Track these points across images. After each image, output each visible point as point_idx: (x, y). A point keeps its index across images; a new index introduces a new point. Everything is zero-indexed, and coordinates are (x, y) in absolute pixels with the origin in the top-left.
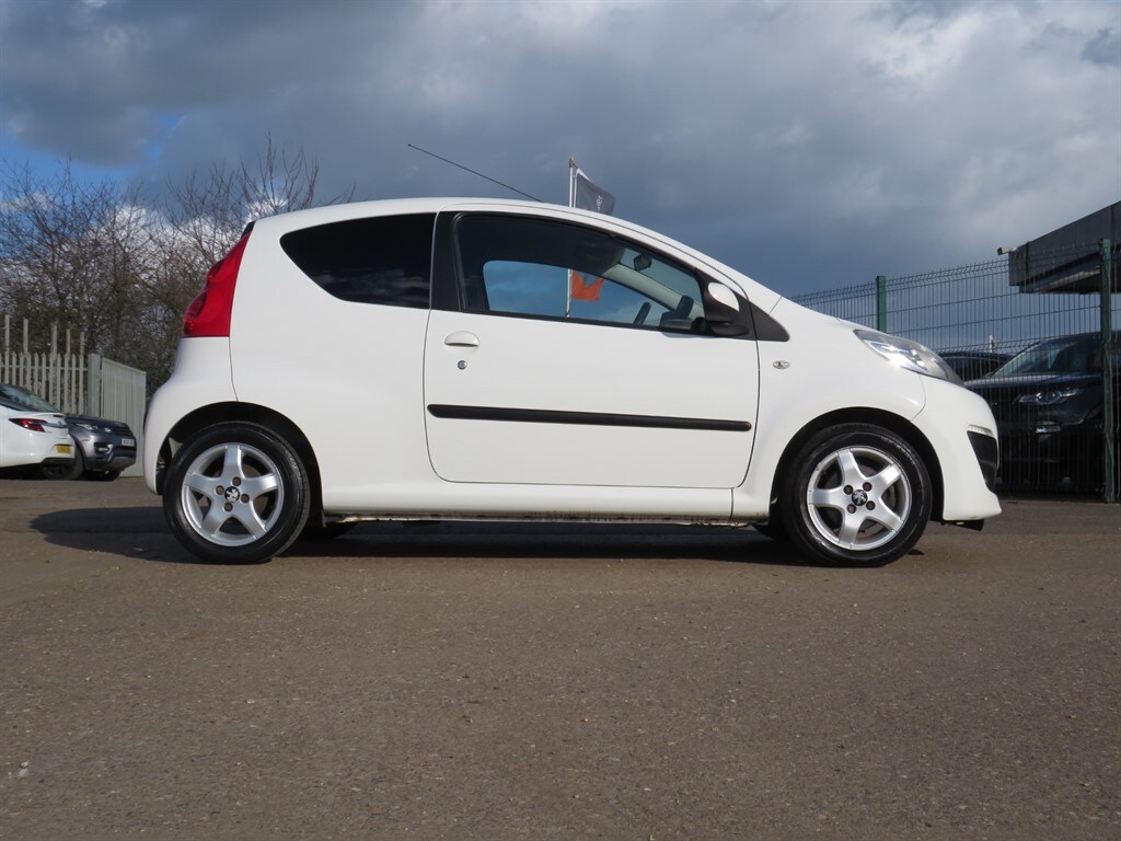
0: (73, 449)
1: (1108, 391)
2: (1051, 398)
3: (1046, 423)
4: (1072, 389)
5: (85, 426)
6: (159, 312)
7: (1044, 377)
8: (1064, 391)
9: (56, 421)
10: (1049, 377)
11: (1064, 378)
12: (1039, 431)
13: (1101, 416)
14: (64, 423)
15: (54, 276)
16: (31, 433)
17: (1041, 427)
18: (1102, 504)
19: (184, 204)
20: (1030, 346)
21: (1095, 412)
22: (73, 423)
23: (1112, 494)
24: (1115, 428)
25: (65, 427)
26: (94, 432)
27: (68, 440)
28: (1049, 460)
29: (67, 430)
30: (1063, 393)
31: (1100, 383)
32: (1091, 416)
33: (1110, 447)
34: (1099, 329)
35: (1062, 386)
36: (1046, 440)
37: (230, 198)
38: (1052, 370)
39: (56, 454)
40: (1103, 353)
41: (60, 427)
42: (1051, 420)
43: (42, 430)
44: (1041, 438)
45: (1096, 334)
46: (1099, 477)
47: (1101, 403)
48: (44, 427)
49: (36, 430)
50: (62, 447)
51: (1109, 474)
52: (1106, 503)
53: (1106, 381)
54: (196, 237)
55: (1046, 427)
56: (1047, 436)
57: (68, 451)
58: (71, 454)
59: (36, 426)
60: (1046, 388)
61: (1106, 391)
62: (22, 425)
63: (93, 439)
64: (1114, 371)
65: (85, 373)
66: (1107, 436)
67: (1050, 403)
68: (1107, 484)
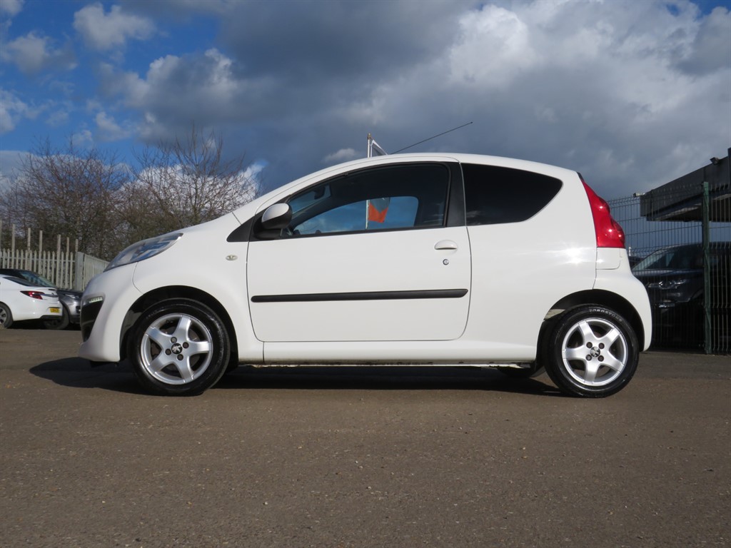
0: (61, 310)
1: (707, 281)
2: (669, 285)
3: (666, 301)
4: (682, 279)
5: (71, 296)
6: (126, 227)
7: (665, 271)
8: (677, 281)
9: (50, 293)
10: (668, 271)
11: (678, 272)
12: (662, 306)
13: (702, 297)
14: (55, 294)
15: (64, 205)
16: (34, 300)
17: (662, 304)
18: (704, 355)
19: (142, 164)
20: (655, 251)
21: (699, 294)
22: (62, 294)
23: (710, 348)
24: (712, 305)
25: (56, 296)
26: (76, 299)
27: (58, 304)
28: (668, 325)
29: (57, 298)
30: (677, 282)
31: (701, 275)
32: (695, 296)
33: (708, 317)
34: (701, 241)
35: (676, 278)
36: (666, 312)
37: (170, 160)
38: (670, 267)
39: (49, 313)
40: (703, 256)
41: (53, 296)
42: (669, 299)
43: (41, 298)
44: (663, 311)
45: (699, 244)
46: (701, 338)
47: (703, 288)
48: (42, 296)
49: (37, 298)
50: (54, 309)
51: (708, 335)
52: (706, 354)
53: (705, 274)
54: (149, 183)
55: (666, 304)
56: (666, 310)
57: (58, 311)
58: (60, 313)
59: (38, 295)
60: (665, 278)
61: (706, 281)
62: (29, 295)
63: (75, 304)
64: (711, 268)
65: (73, 263)
66: (706, 310)
67: (669, 288)
68: (706, 342)
